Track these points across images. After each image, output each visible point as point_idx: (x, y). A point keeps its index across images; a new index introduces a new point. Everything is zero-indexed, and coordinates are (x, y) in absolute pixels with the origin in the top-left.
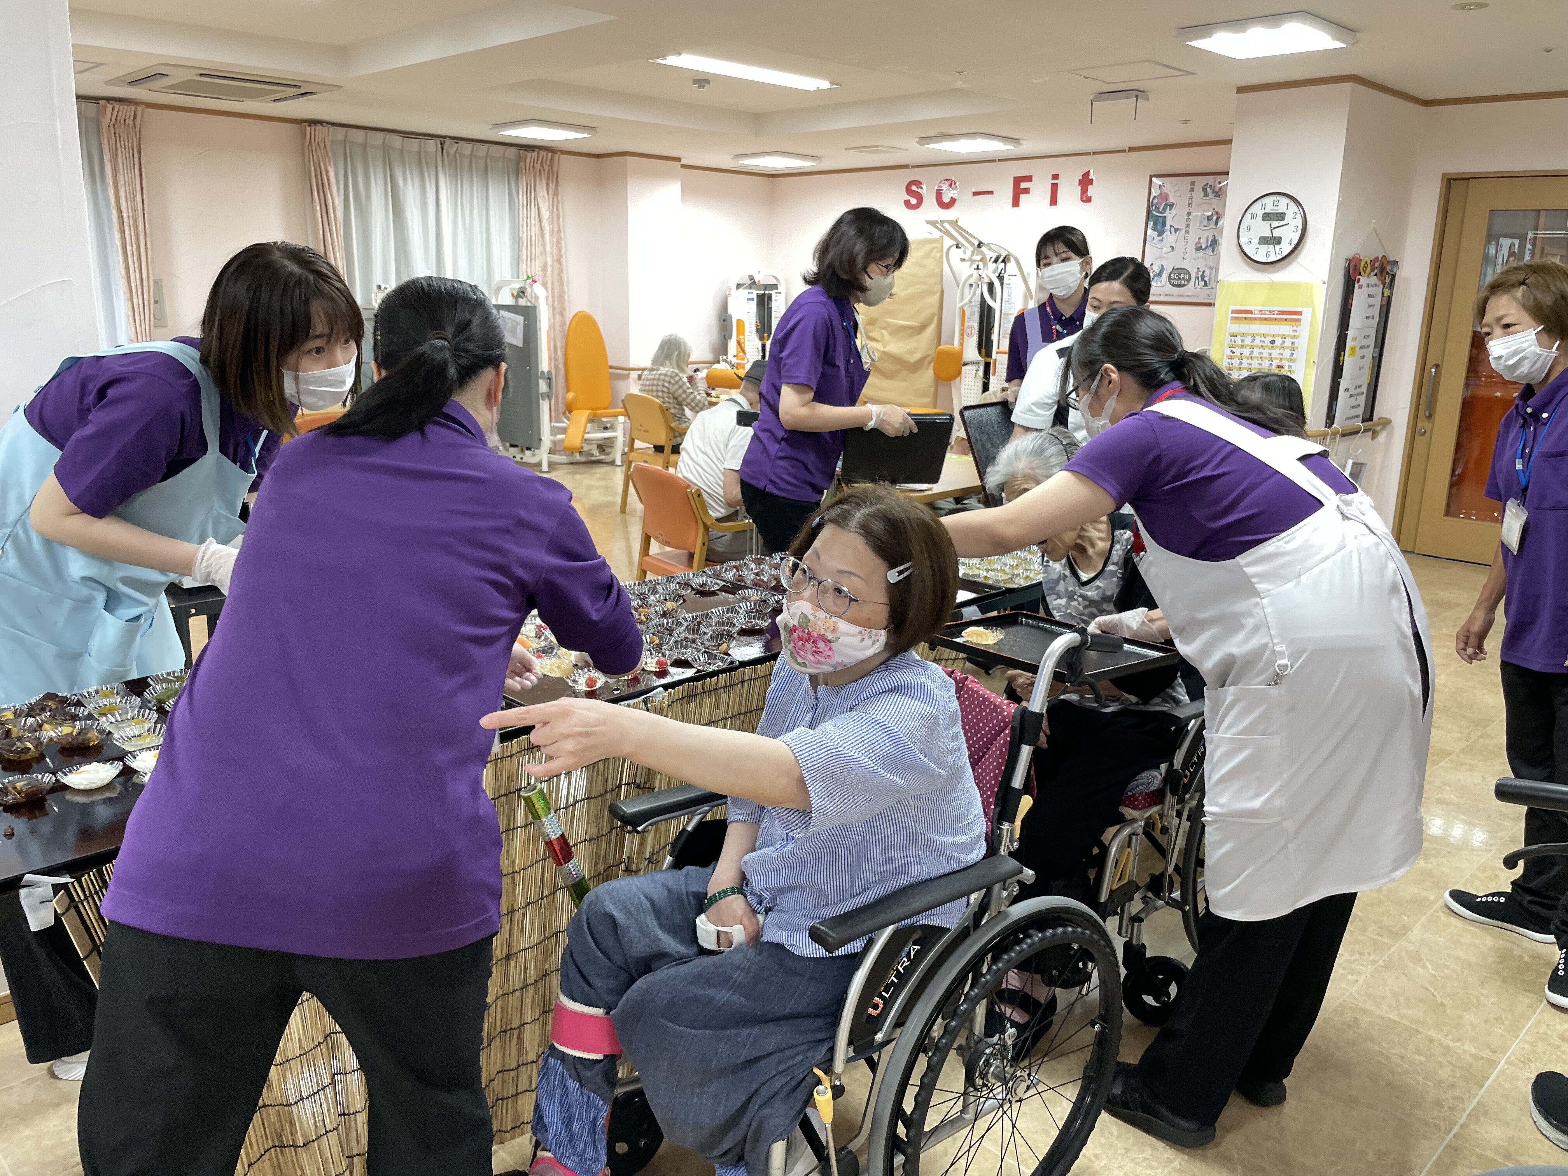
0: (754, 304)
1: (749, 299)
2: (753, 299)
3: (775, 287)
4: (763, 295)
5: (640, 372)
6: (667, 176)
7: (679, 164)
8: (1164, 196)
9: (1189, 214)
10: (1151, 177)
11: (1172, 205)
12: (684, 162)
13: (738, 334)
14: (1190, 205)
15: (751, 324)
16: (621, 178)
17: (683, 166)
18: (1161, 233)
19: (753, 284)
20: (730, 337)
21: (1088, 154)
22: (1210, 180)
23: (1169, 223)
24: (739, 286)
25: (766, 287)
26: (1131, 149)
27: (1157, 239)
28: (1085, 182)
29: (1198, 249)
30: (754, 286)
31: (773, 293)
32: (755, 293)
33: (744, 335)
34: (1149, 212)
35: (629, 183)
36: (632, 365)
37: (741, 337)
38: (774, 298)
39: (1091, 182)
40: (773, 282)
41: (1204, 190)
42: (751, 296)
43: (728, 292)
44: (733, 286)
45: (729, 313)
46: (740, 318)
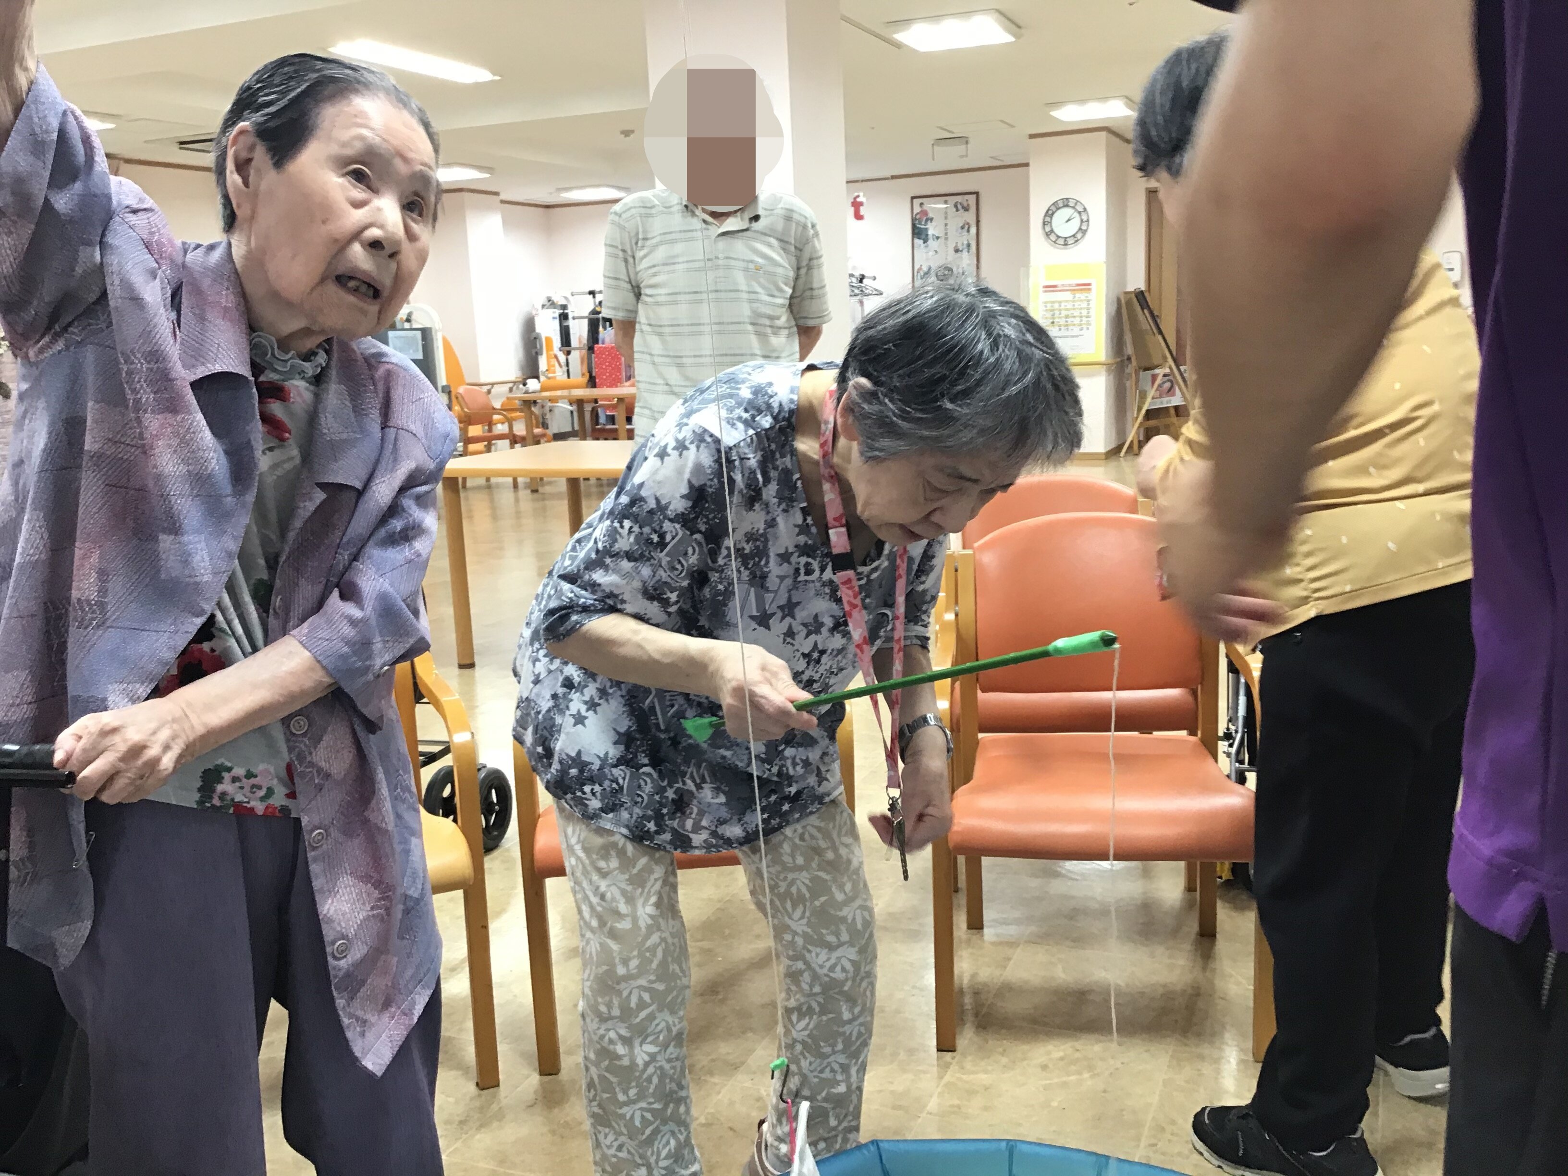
0: (557, 321)
1: (552, 318)
2: (554, 318)
3: (567, 307)
4: (562, 314)
5: (489, 387)
7: (497, 199)
8: (924, 213)
9: (946, 225)
10: (913, 198)
11: (932, 219)
12: (503, 196)
13: (547, 351)
14: (946, 218)
15: (557, 340)
16: (462, 211)
17: (502, 201)
18: (925, 241)
19: (551, 303)
20: (540, 353)
21: (857, 181)
22: (959, 199)
23: (930, 232)
24: (543, 306)
25: (563, 306)
26: (893, 177)
27: (923, 245)
28: (856, 205)
29: (957, 251)
31: (568, 312)
33: (553, 350)
34: (914, 226)
35: (468, 216)
36: (482, 381)
37: (551, 352)
38: (568, 316)
39: (861, 204)
40: (565, 303)
41: (956, 206)
42: (553, 316)
43: (534, 312)
44: (539, 307)
45: (537, 331)
46: (548, 335)
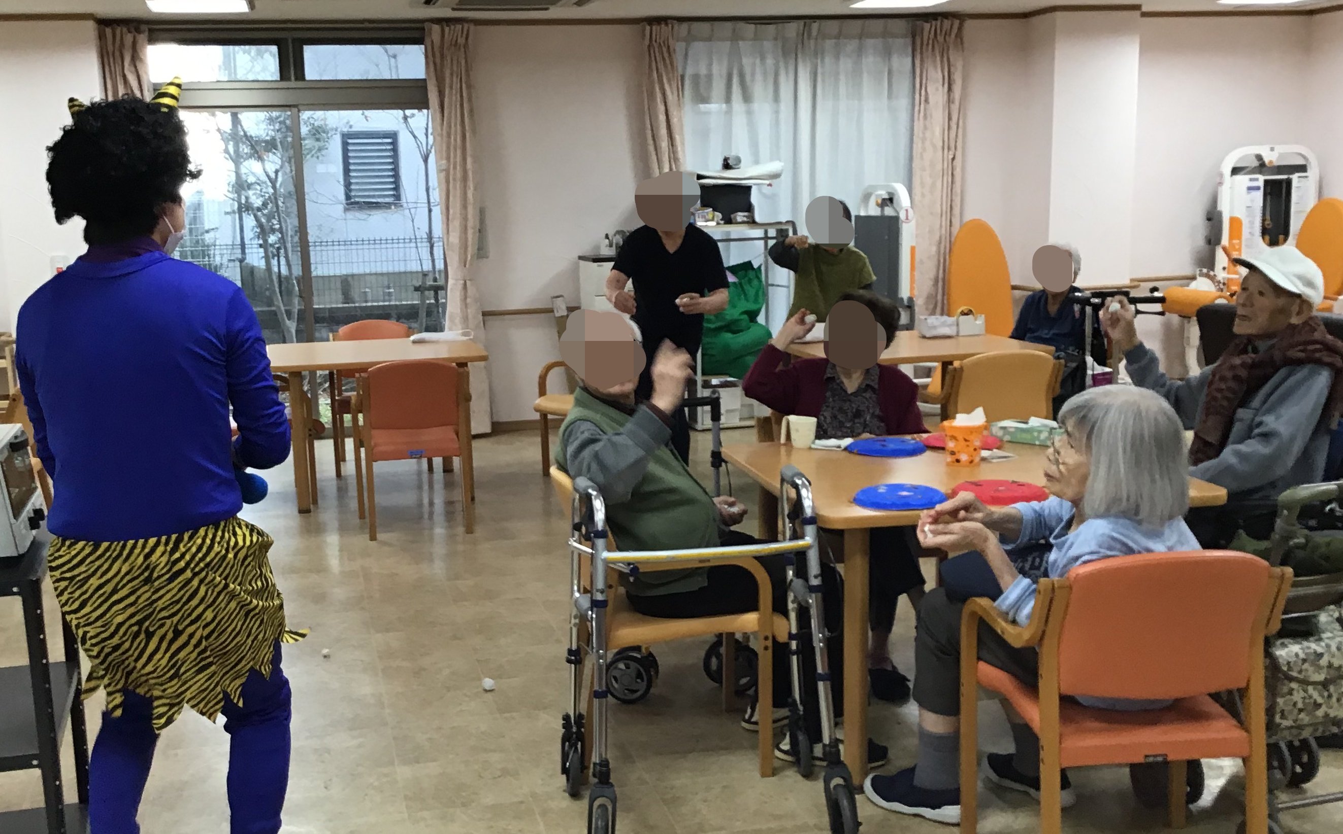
0: (1259, 195)
1: (1250, 189)
2: (1258, 188)
3: (1302, 168)
6: (1117, 31)
7: (1138, 13)
12: (1145, 9)
13: (1231, 238)
15: (1252, 223)
16: (1048, 42)
17: (1145, 15)
19: (1262, 166)
20: (1219, 243)
24: (1235, 171)
25: (1280, 169)
30: (1265, 169)
31: (1295, 177)
32: (1261, 179)
33: (1239, 238)
35: (1057, 46)
37: (1235, 241)
38: (1298, 184)
40: (1300, 162)
42: (1255, 184)
43: (1218, 180)
44: (1227, 171)
45: (1218, 209)
46: (1237, 214)
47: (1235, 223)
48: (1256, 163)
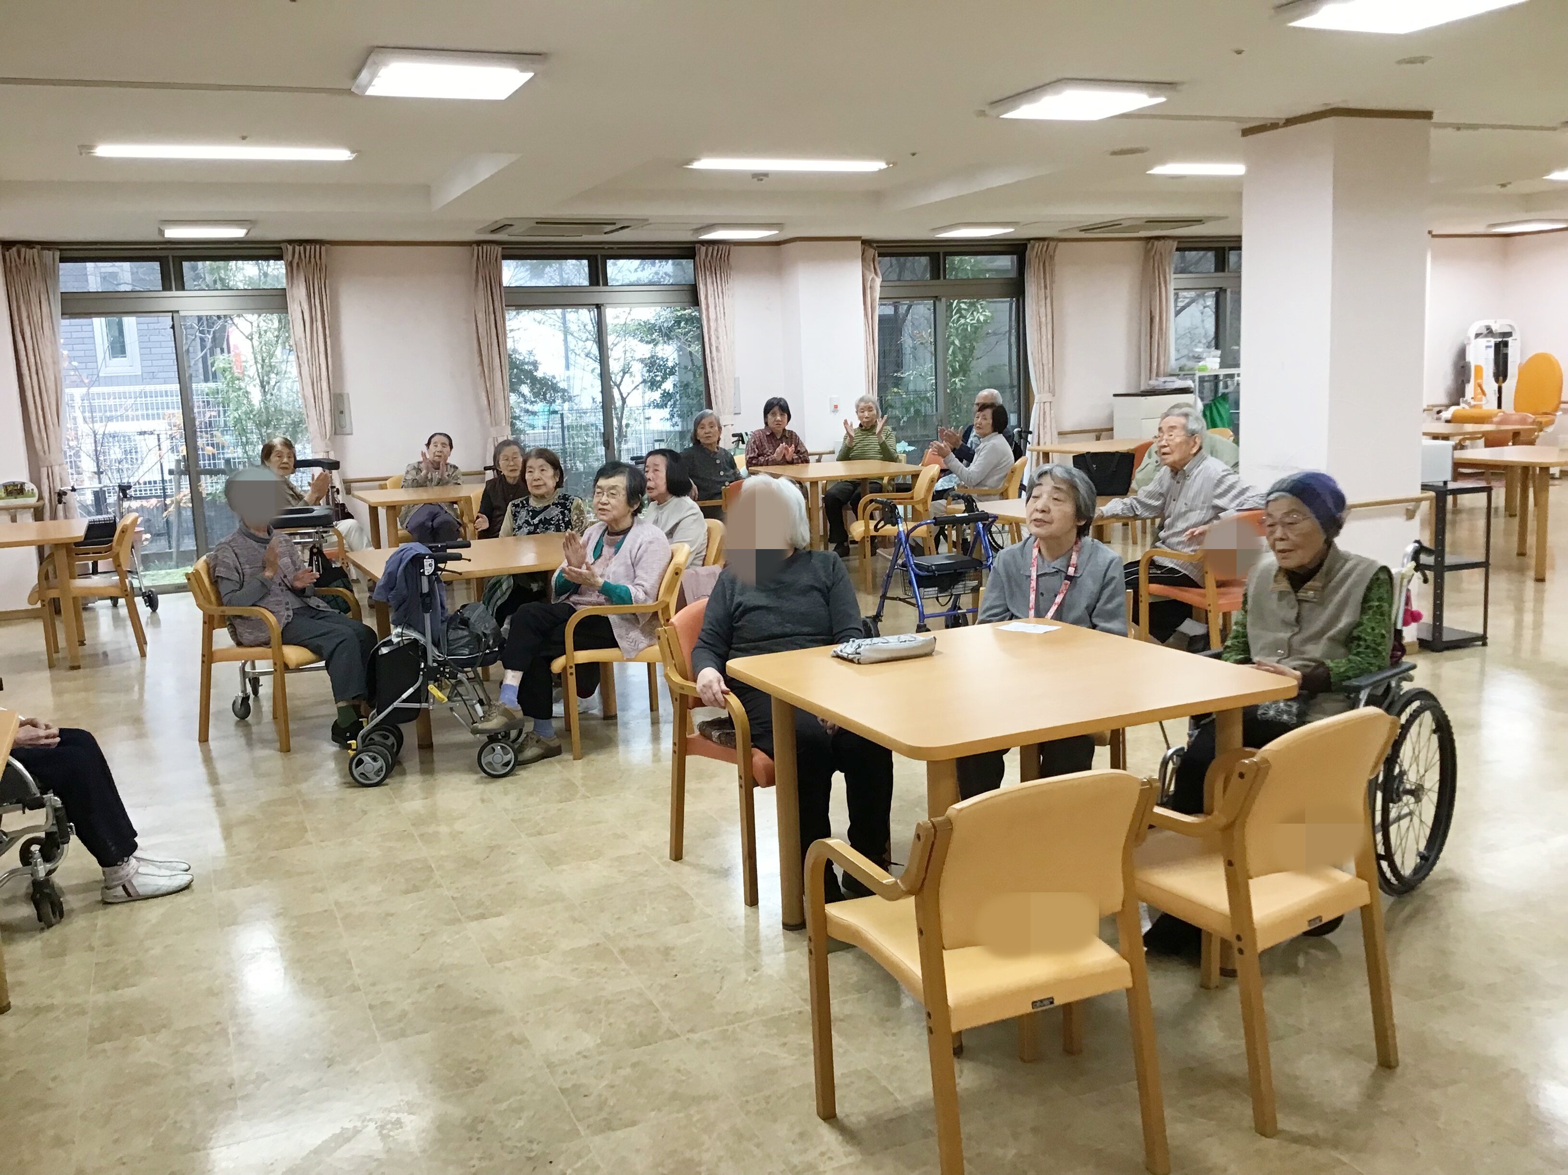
0: (1492, 351)
1: (1487, 347)
2: (1490, 347)
3: (1509, 334)
4: (1500, 342)
7: (1430, 235)
12: (1434, 234)
13: (1476, 378)
15: (1488, 369)
19: (1490, 332)
20: (1469, 381)
24: (1478, 336)
30: (1491, 335)
31: (1510, 340)
32: (1492, 341)
33: (1481, 378)
37: (1479, 380)
38: (1510, 344)
42: (1489, 344)
44: (1473, 336)
45: (1467, 360)
46: (1478, 364)
47: (1479, 369)
48: (1485, 332)
